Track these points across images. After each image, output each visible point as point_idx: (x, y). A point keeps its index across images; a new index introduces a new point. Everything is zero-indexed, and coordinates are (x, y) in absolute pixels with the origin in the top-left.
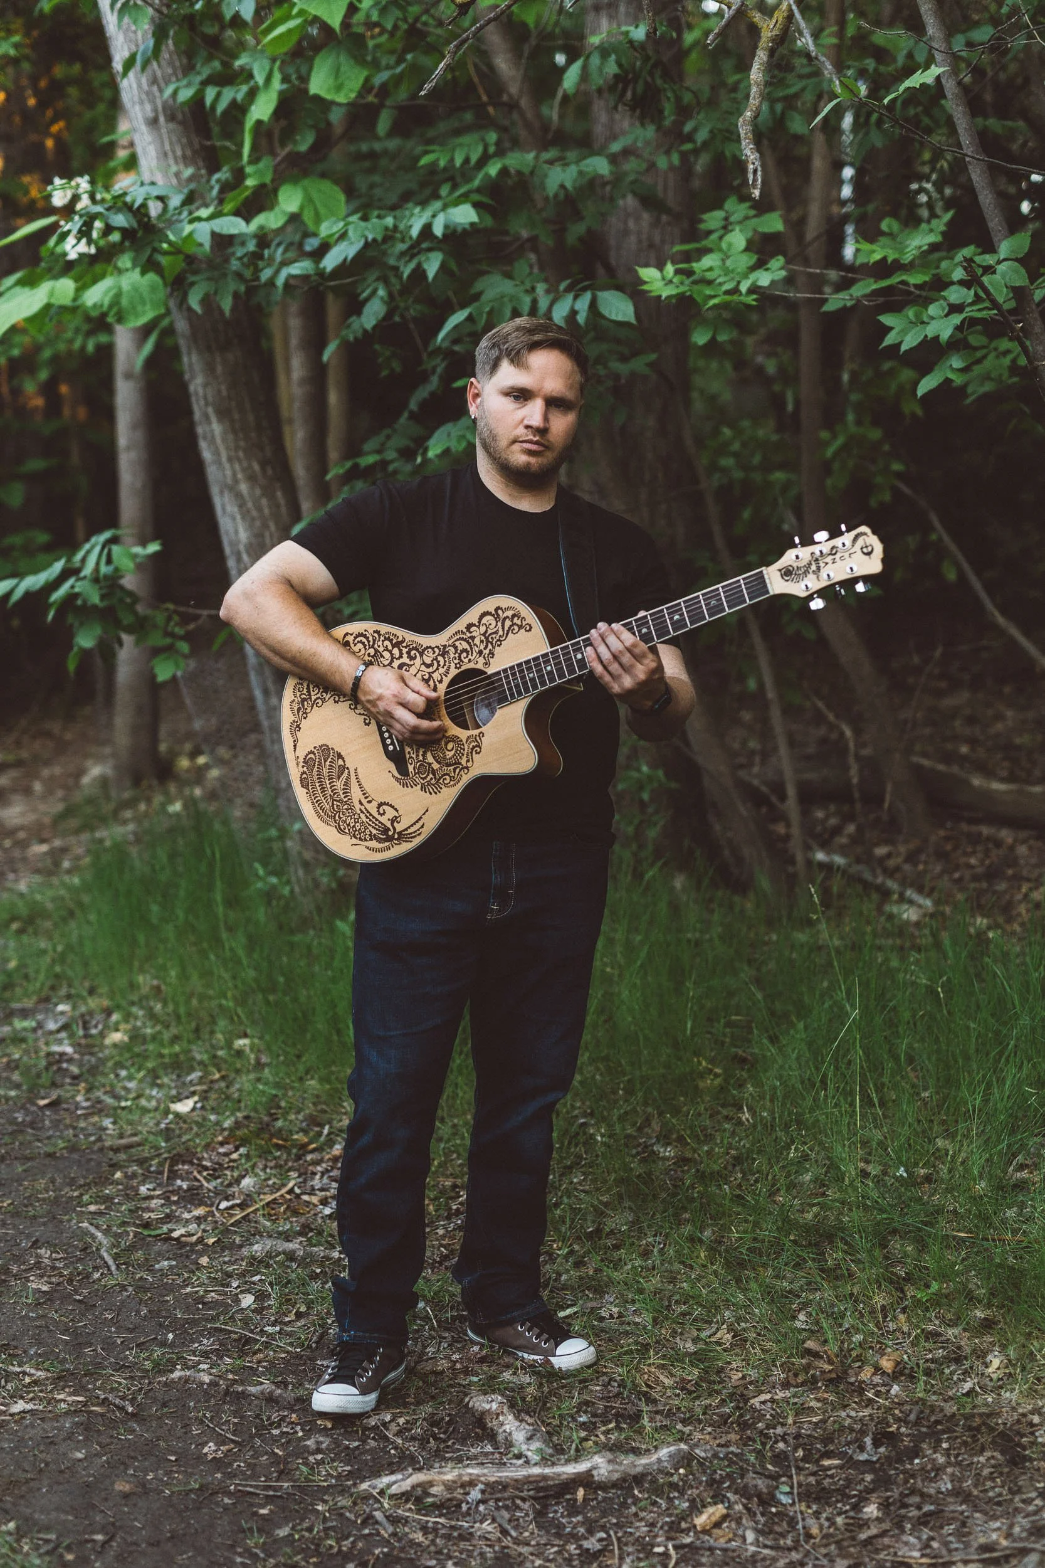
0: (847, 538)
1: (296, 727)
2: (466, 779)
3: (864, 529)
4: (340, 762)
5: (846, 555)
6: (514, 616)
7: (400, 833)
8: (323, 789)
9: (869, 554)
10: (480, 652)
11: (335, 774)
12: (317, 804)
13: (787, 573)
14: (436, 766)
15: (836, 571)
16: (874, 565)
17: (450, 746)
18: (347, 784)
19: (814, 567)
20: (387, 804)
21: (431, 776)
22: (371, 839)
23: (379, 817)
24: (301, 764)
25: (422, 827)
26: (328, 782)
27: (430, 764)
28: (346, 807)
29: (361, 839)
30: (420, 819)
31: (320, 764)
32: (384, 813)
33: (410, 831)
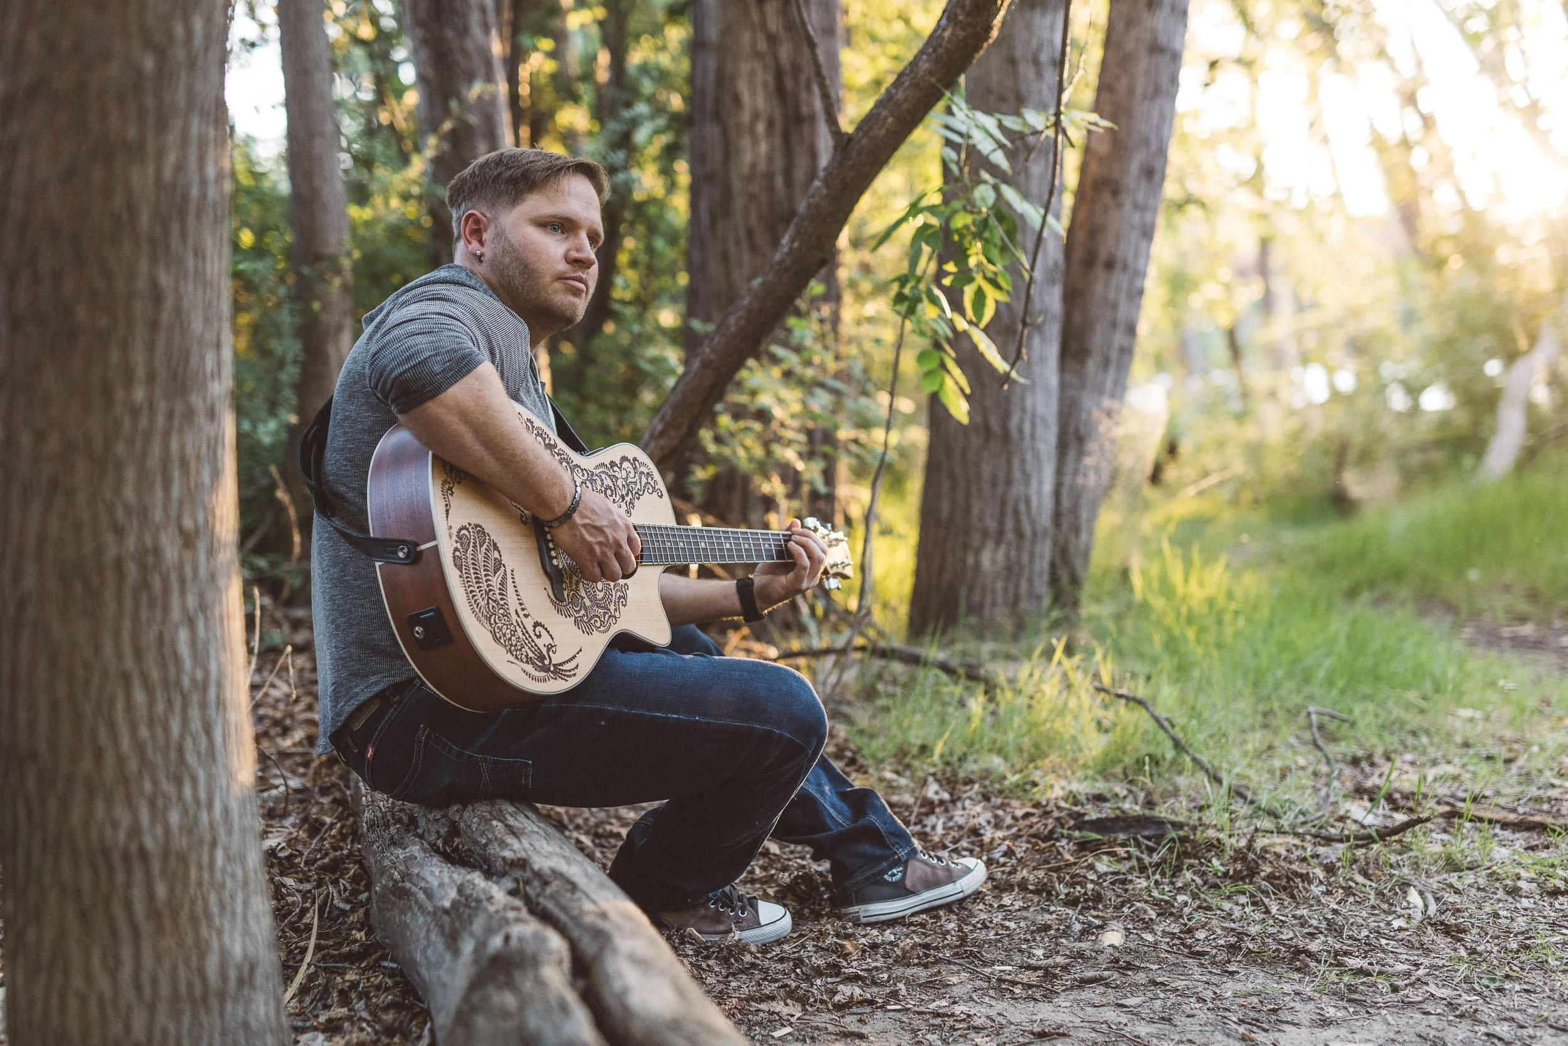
1: (448, 490)
2: (614, 630)
4: (496, 555)
6: (649, 474)
7: (555, 666)
8: (478, 580)
10: (623, 497)
11: (491, 567)
12: (471, 595)
14: (588, 603)
18: (503, 584)
20: (543, 626)
21: (583, 612)
22: (527, 662)
23: (535, 638)
24: (454, 538)
25: (577, 667)
26: (483, 573)
27: (583, 598)
28: (501, 611)
29: (517, 658)
30: (574, 657)
31: (475, 547)
32: (539, 636)
33: (565, 667)
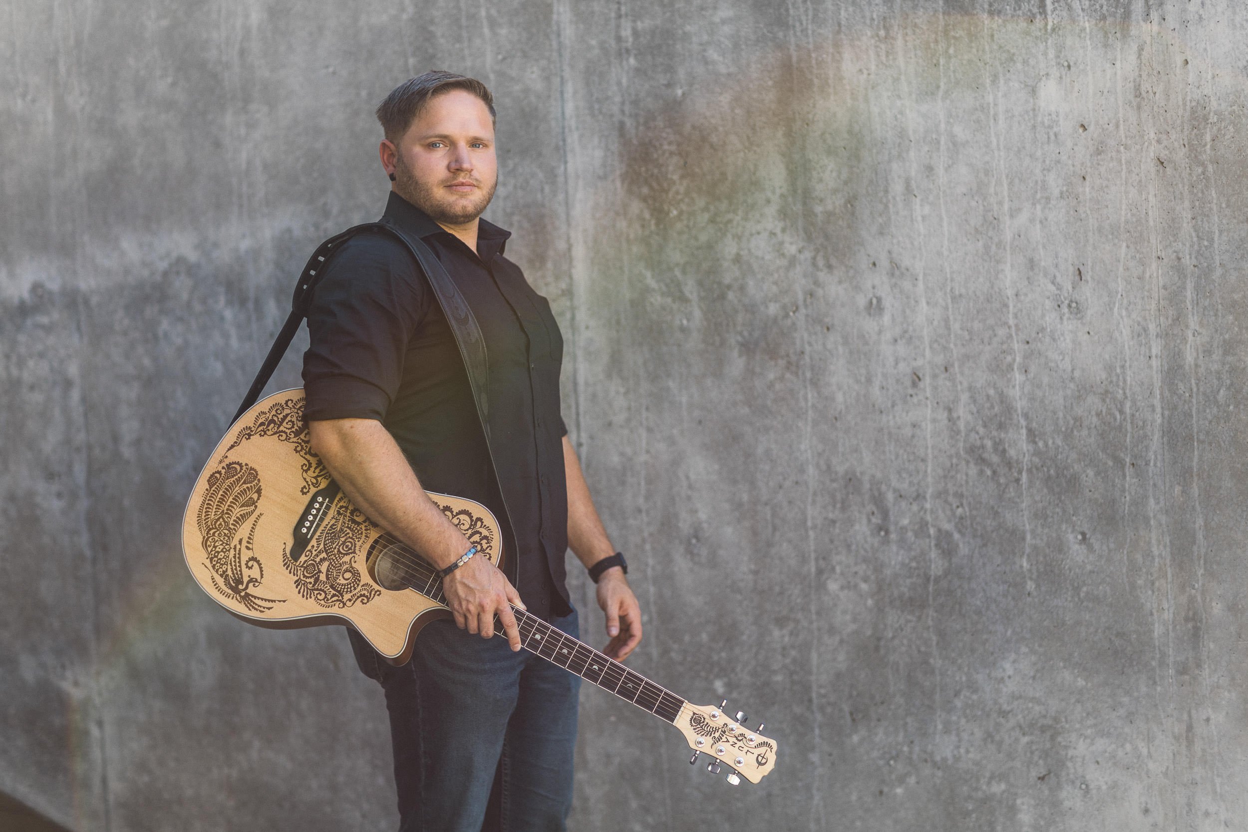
0: (757, 738)
1: (247, 434)
2: (335, 610)
3: (774, 743)
4: (255, 496)
5: (746, 749)
6: (486, 537)
7: (247, 595)
8: (222, 501)
9: (760, 764)
11: (242, 500)
12: (206, 505)
13: (697, 721)
14: (323, 577)
15: (728, 753)
16: (755, 775)
17: (348, 575)
18: (243, 517)
19: (717, 735)
20: (260, 565)
21: (312, 580)
22: (221, 576)
23: (244, 566)
24: (224, 464)
25: (269, 609)
26: (231, 499)
27: (320, 572)
28: (226, 532)
29: (214, 567)
30: (275, 601)
31: (238, 480)
32: (251, 568)
33: (257, 601)
